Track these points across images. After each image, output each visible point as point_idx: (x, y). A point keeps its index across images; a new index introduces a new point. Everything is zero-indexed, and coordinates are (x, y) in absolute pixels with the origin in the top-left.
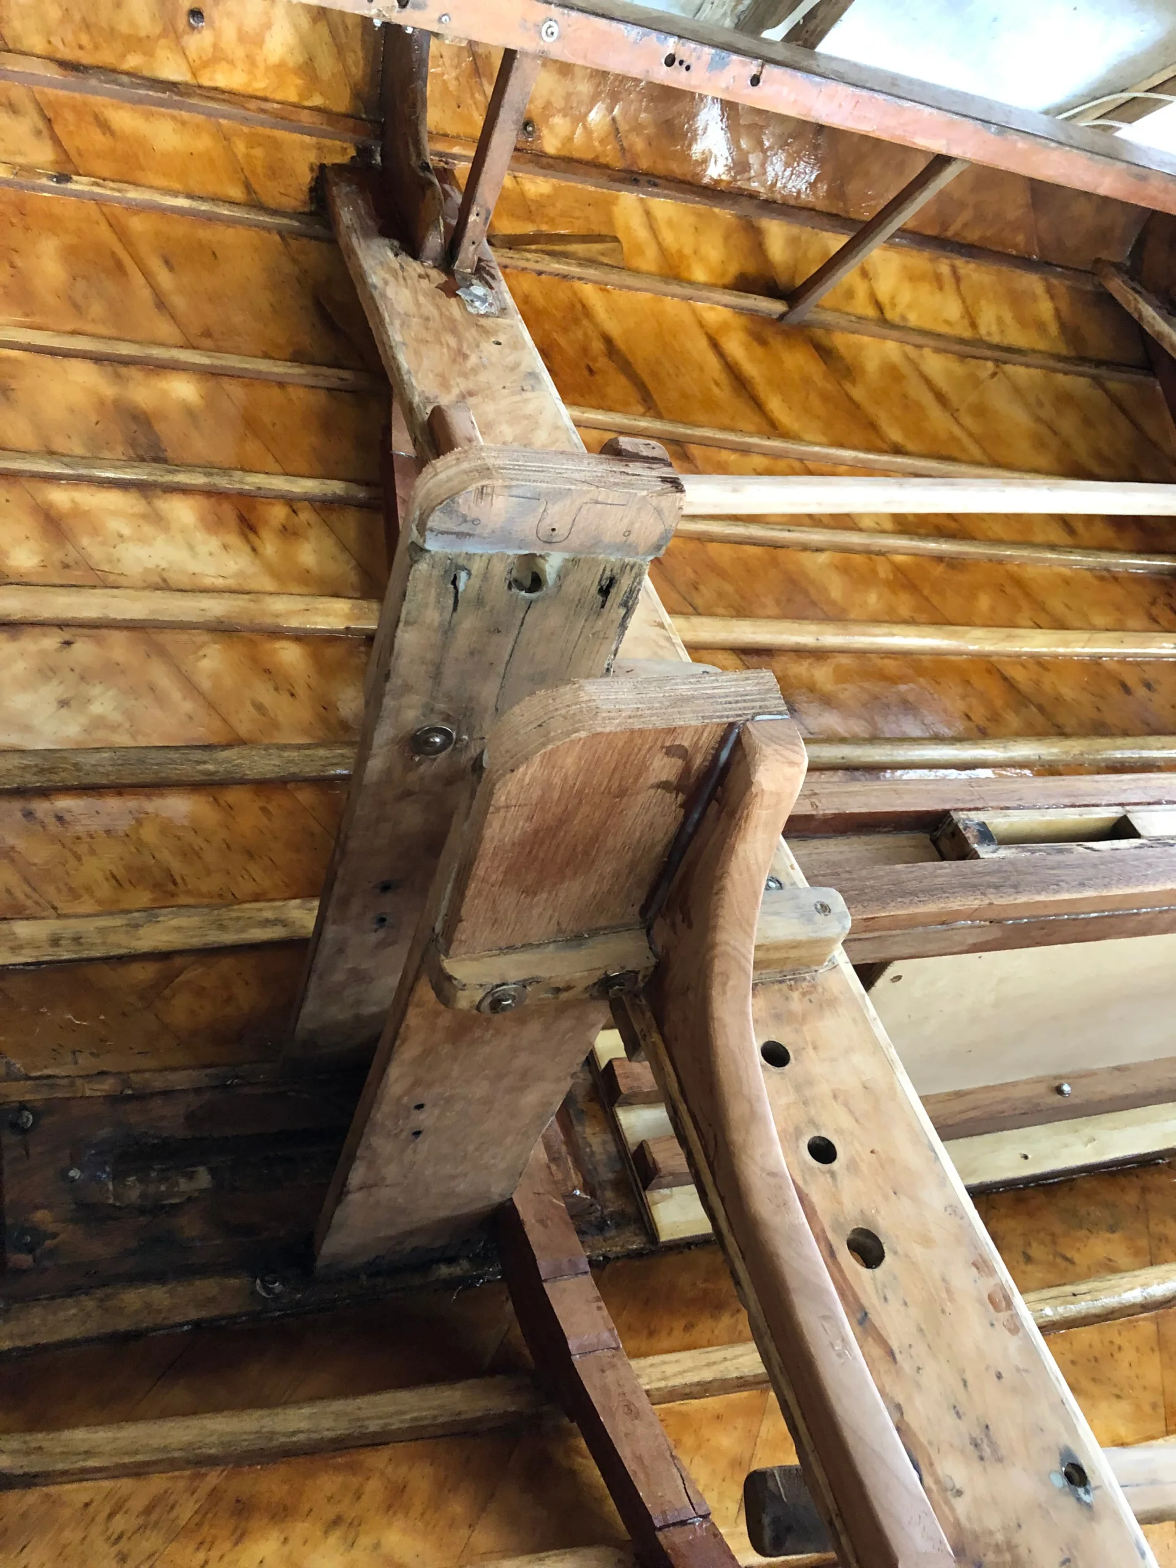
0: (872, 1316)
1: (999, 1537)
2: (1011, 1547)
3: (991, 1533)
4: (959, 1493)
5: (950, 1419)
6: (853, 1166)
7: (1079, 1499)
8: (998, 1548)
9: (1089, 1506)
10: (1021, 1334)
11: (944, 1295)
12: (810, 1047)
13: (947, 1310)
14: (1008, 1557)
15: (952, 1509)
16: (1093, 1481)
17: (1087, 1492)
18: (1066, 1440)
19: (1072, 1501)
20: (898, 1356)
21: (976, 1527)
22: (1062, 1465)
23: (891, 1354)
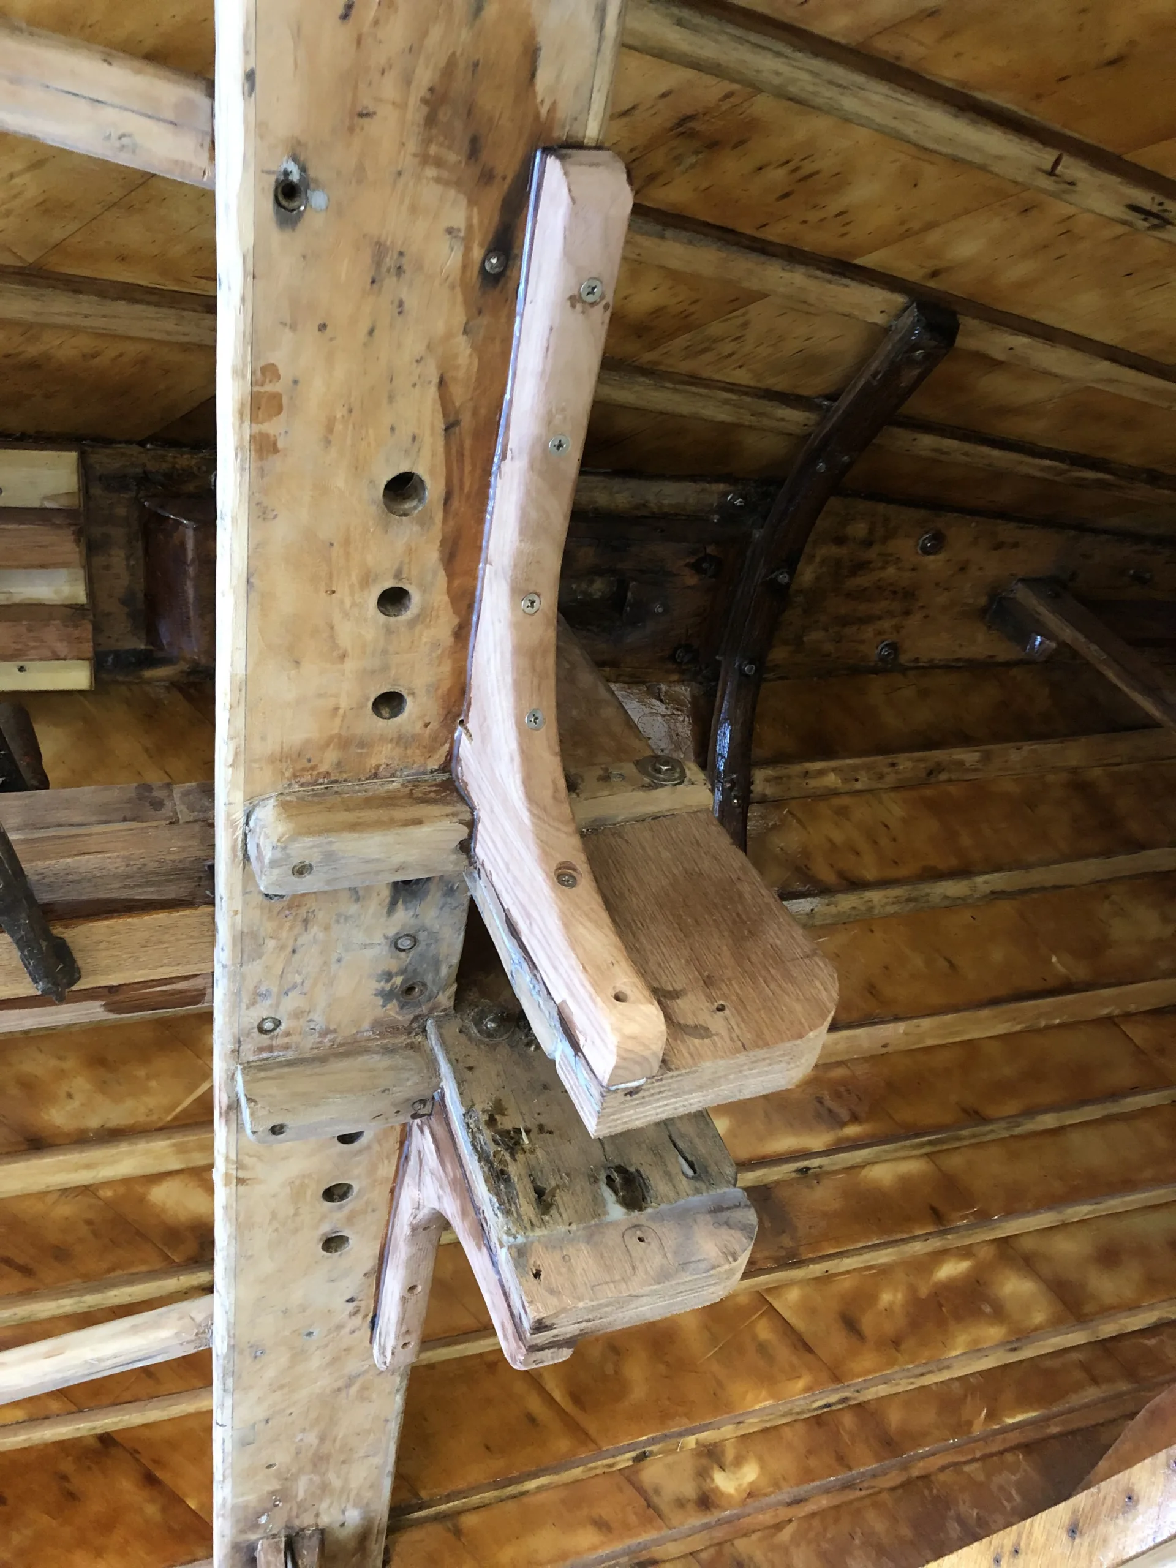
0: (440, 425)
1: (431, 172)
2: (425, 159)
3: (438, 180)
4: (450, 231)
5: (412, 302)
6: (366, 581)
7: (303, 169)
8: (439, 163)
9: (295, 159)
10: (262, 363)
11: (339, 427)
12: (341, 712)
13: (345, 411)
14: (433, 149)
15: (469, 219)
16: (271, 182)
17: (286, 173)
18: (276, 237)
19: (312, 173)
20: (435, 380)
21: (452, 193)
22: (301, 214)
23: (442, 383)
